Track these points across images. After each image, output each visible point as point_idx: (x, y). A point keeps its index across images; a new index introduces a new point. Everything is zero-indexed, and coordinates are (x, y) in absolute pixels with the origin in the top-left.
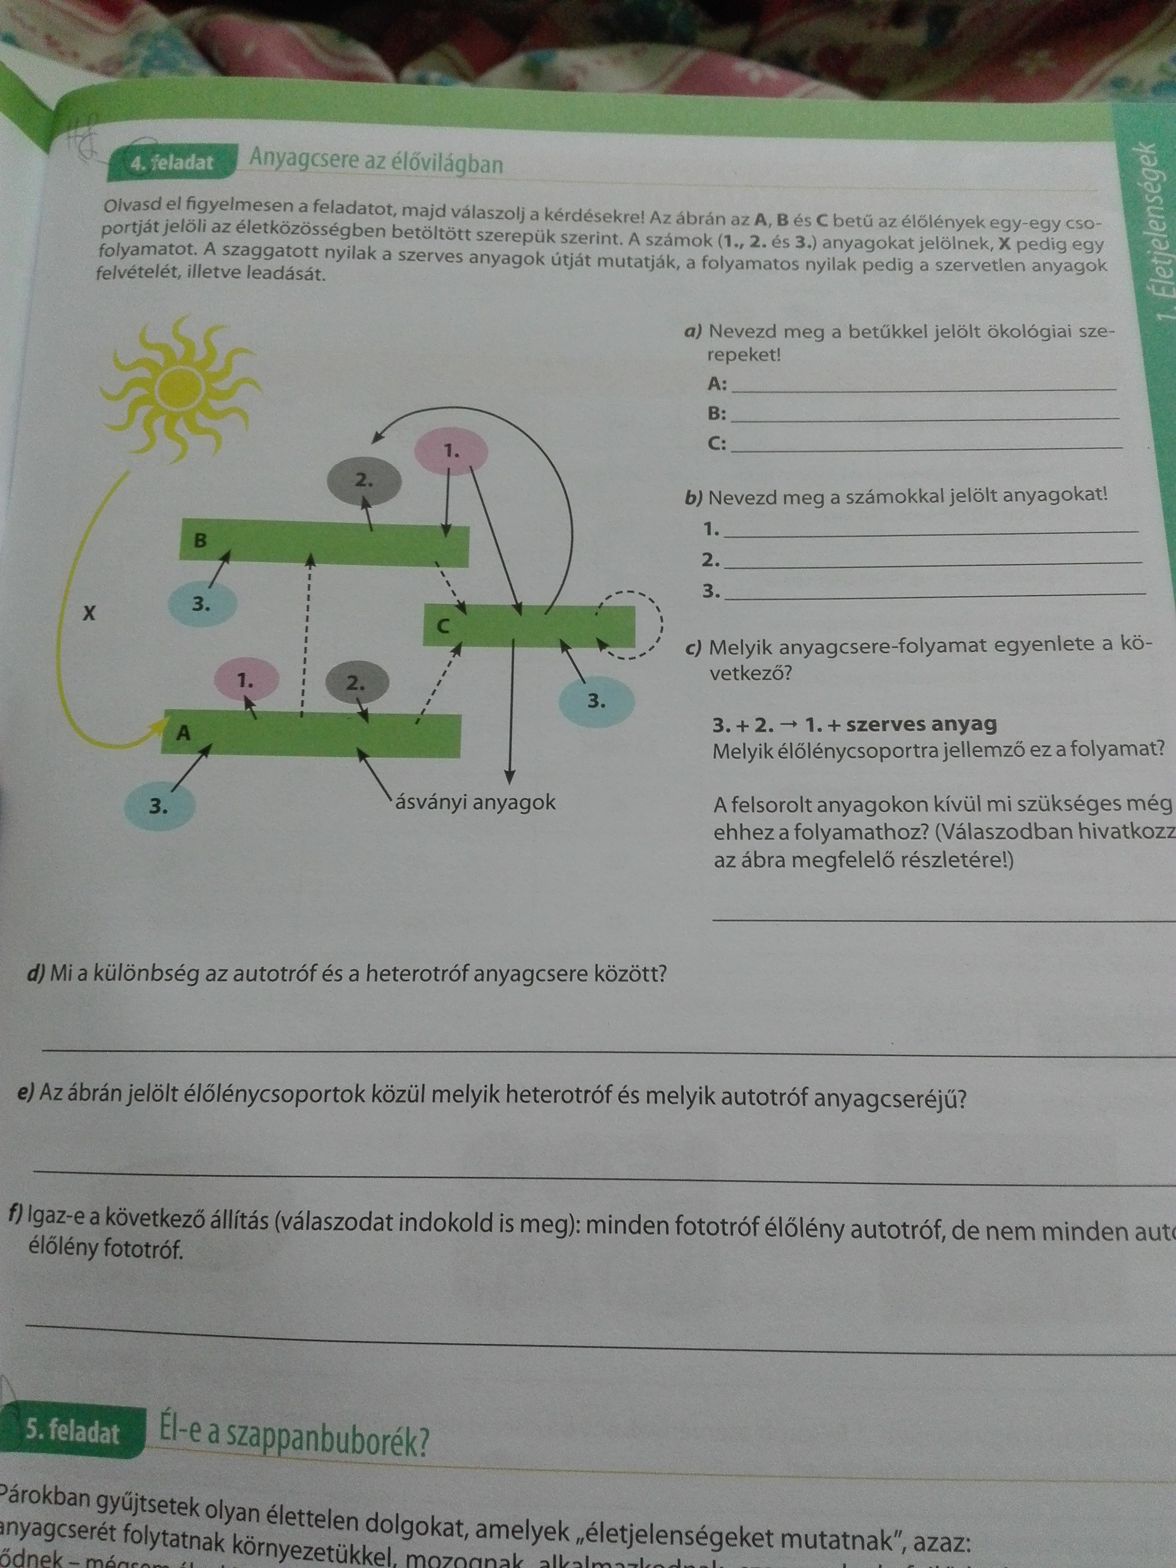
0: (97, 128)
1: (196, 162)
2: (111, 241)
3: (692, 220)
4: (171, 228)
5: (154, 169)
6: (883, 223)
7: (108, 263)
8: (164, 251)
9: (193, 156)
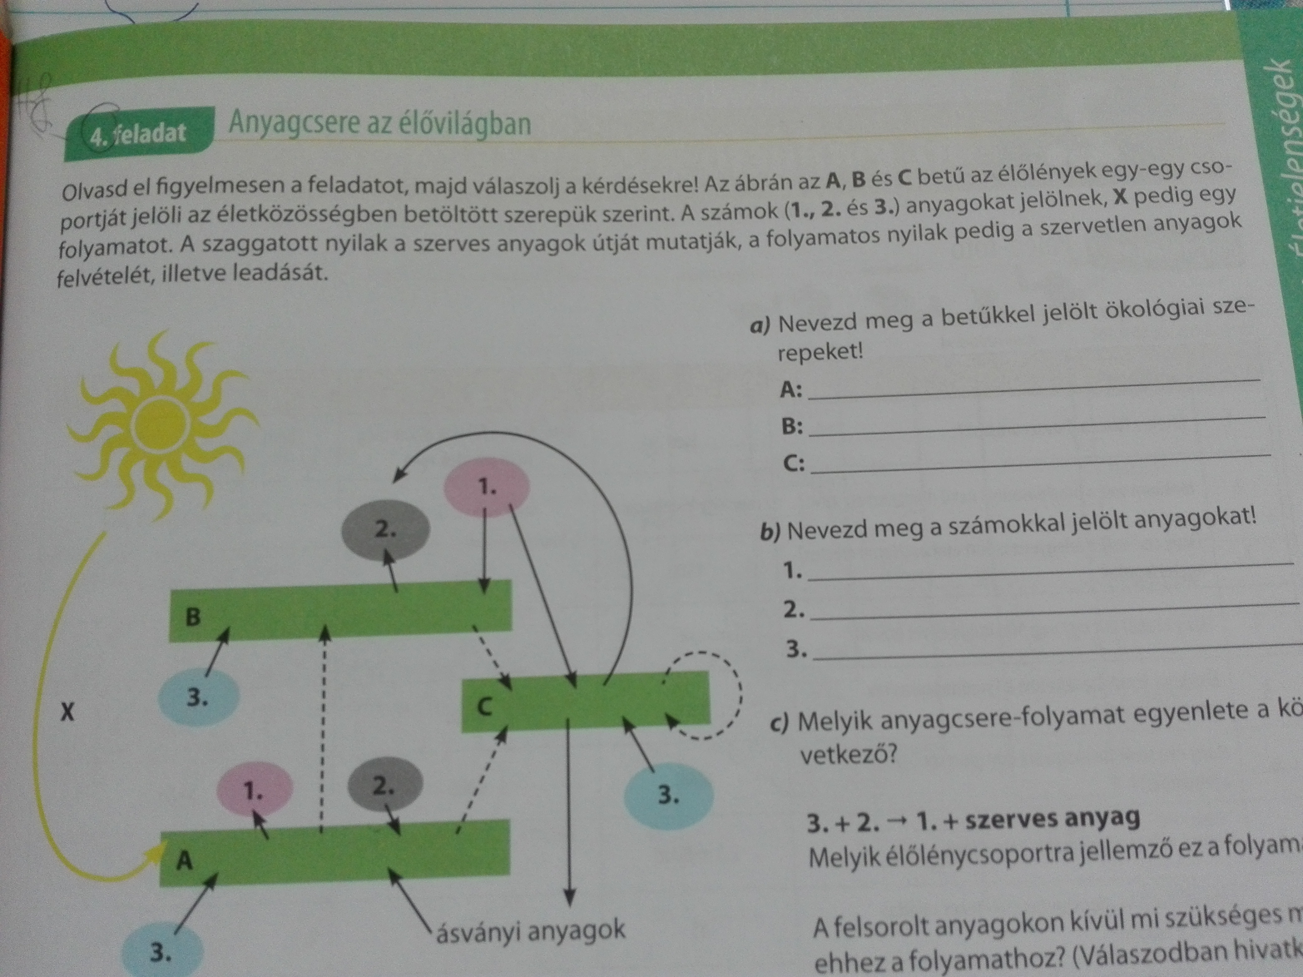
0: (51, 92)
1: (166, 132)
2: (73, 237)
3: (753, 185)
4: (140, 218)
5: (117, 143)
6: (977, 177)
7: (70, 266)
8: (135, 248)
9: (162, 124)
